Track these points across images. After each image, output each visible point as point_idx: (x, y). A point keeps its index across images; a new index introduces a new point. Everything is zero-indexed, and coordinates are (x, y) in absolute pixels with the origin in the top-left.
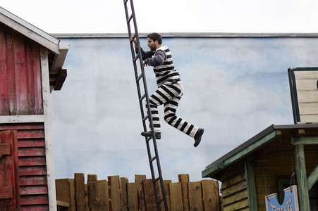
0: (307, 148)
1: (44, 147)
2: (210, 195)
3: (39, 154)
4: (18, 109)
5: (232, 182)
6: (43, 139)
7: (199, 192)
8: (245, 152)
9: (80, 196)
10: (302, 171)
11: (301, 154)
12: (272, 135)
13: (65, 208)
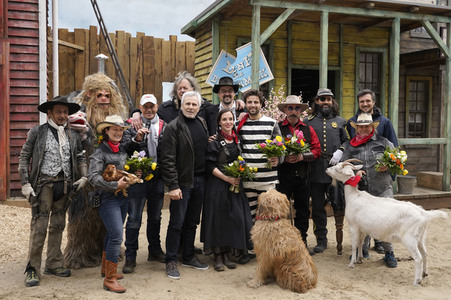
0: (262, 8)
5: (202, 38)
7: (183, 50)
8: (213, 11)
9: (93, 43)
10: (258, 28)
11: (257, 14)
13: (80, 51)
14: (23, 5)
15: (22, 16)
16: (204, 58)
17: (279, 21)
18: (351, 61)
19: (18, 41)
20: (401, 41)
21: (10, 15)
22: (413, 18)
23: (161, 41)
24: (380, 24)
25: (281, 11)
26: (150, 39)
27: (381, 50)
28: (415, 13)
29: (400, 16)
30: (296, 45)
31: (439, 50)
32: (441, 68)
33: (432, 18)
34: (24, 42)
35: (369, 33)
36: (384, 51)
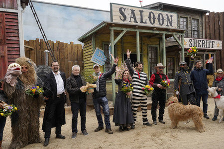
0: (114, 30)
1: (18, 22)
2: (80, 49)
3: (16, 25)
4: (7, 6)
5: (87, 43)
6: (18, 19)
7: (76, 48)
8: (93, 32)
9: (38, 46)
10: (113, 38)
11: (112, 33)
12: (104, 25)
13: (32, 49)
14: (12, 30)
15: (12, 35)
16: (88, 51)
17: (121, 35)
18: (146, 50)
19: (10, 46)
20: (166, 43)
21: (6, 34)
22: (169, 33)
23: (67, 44)
24: (157, 36)
25: (122, 31)
26: (62, 43)
27: (157, 46)
28: (170, 31)
29: (165, 33)
30: (125, 45)
31: (179, 45)
32: (180, 52)
33: (176, 33)
34: (13, 46)
35: (152, 39)
36: (158, 46)
